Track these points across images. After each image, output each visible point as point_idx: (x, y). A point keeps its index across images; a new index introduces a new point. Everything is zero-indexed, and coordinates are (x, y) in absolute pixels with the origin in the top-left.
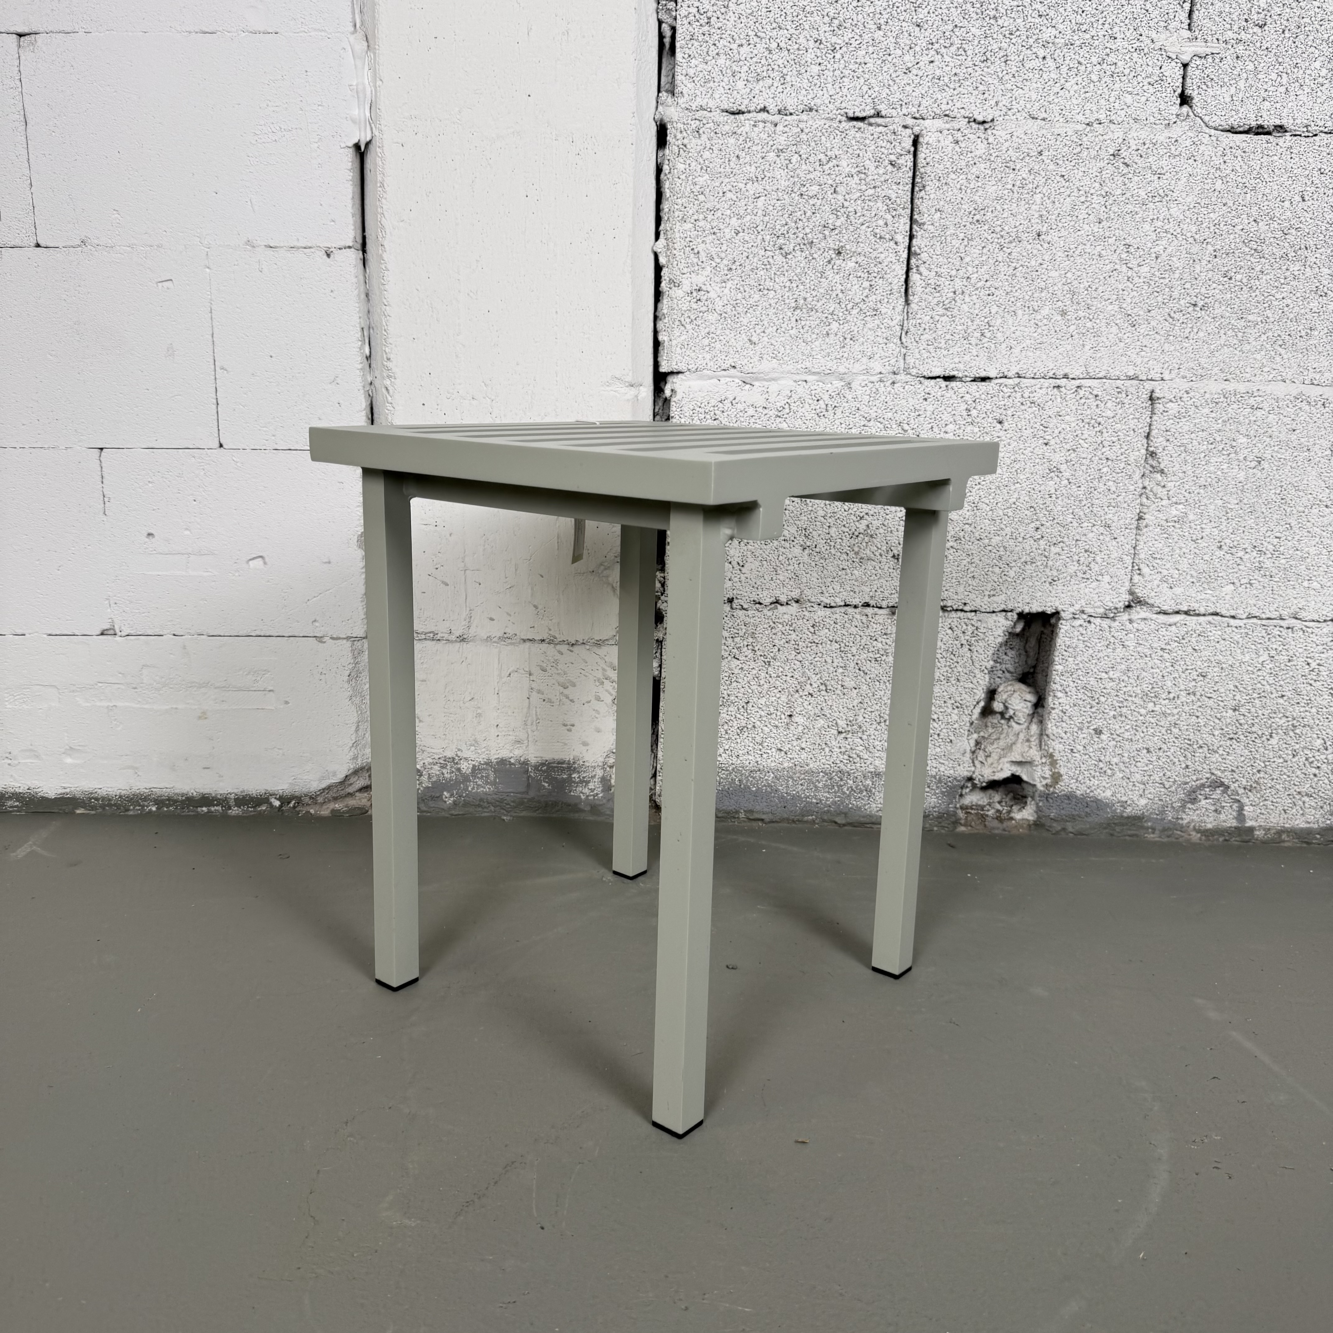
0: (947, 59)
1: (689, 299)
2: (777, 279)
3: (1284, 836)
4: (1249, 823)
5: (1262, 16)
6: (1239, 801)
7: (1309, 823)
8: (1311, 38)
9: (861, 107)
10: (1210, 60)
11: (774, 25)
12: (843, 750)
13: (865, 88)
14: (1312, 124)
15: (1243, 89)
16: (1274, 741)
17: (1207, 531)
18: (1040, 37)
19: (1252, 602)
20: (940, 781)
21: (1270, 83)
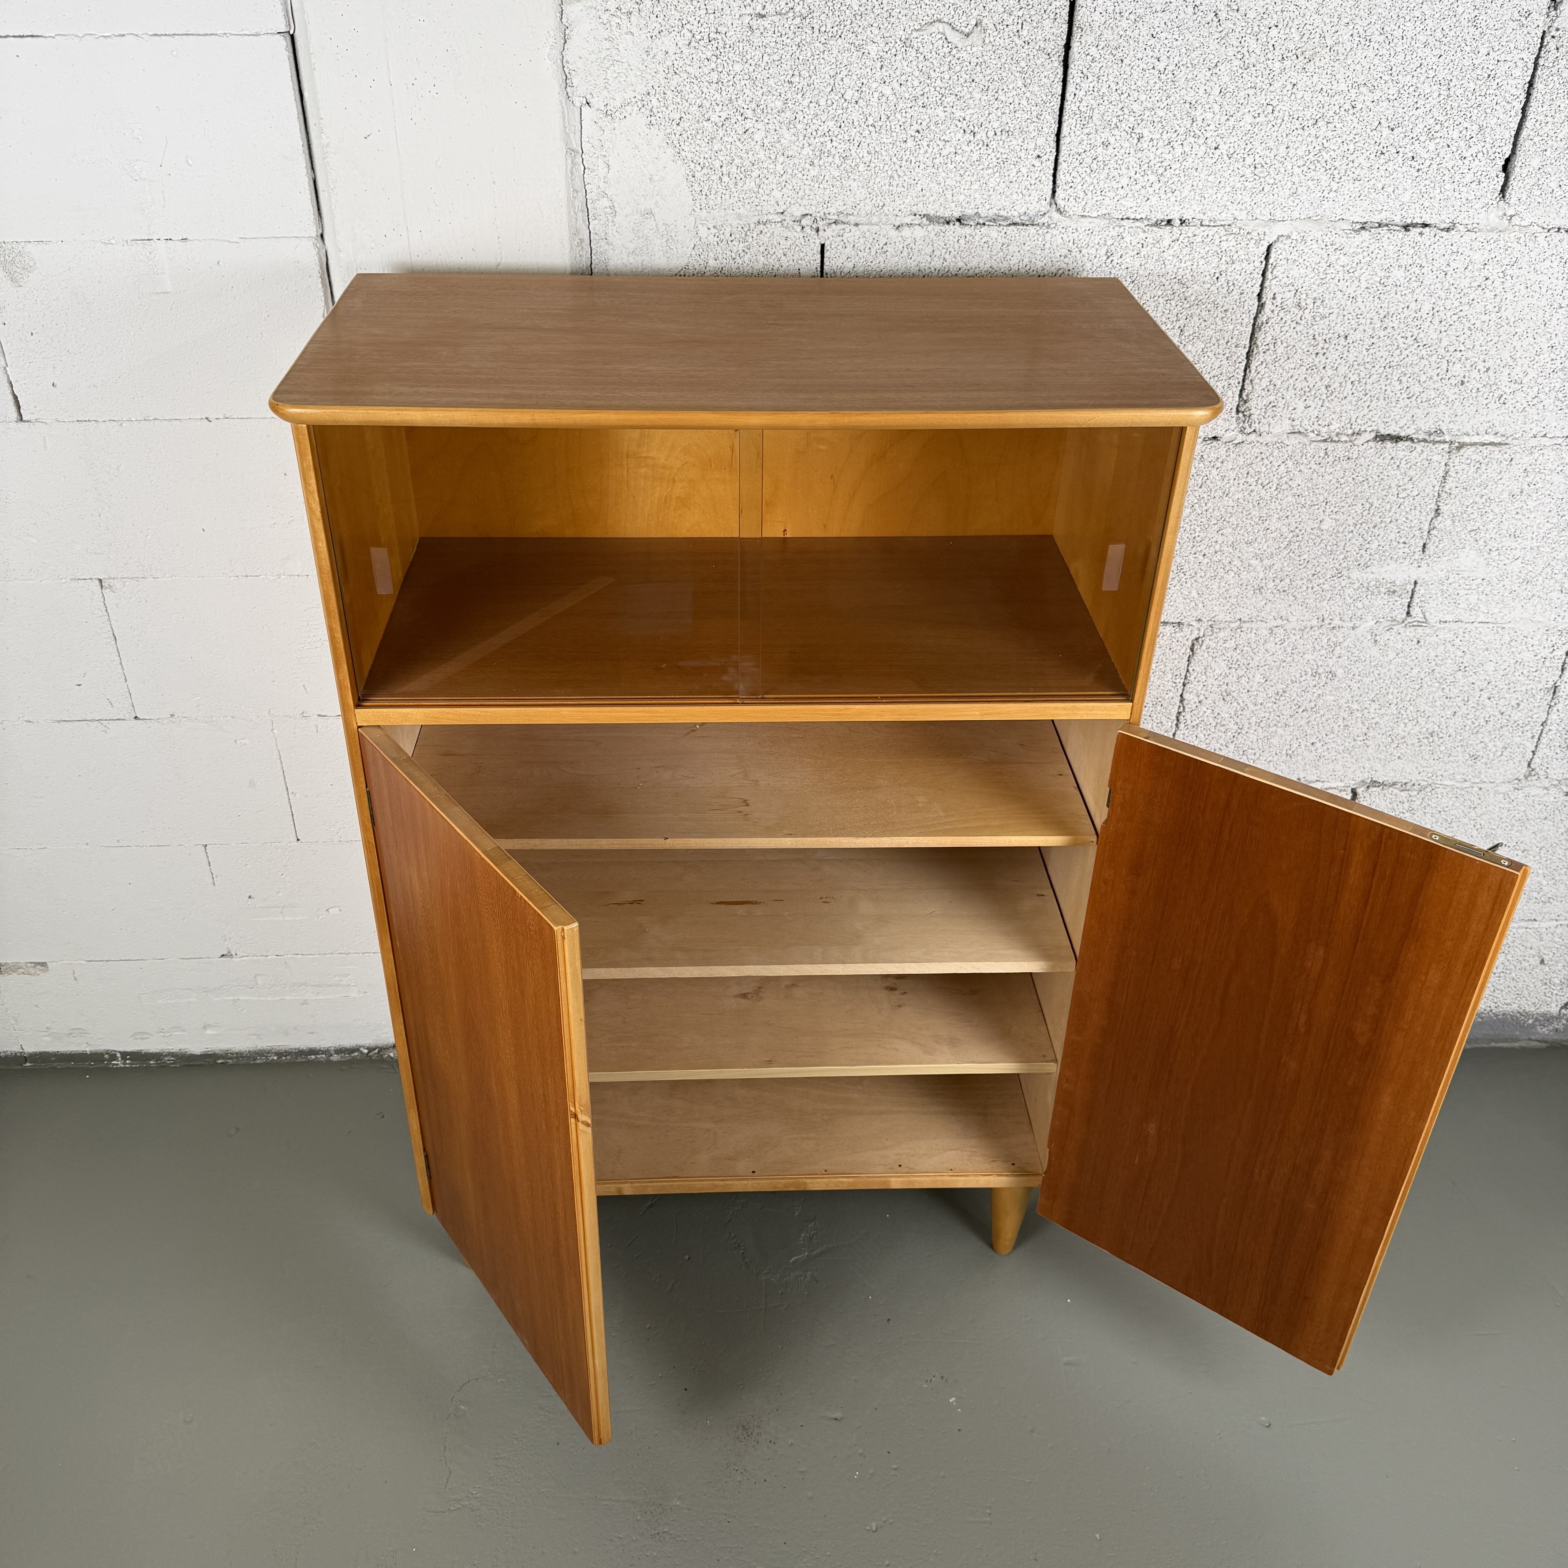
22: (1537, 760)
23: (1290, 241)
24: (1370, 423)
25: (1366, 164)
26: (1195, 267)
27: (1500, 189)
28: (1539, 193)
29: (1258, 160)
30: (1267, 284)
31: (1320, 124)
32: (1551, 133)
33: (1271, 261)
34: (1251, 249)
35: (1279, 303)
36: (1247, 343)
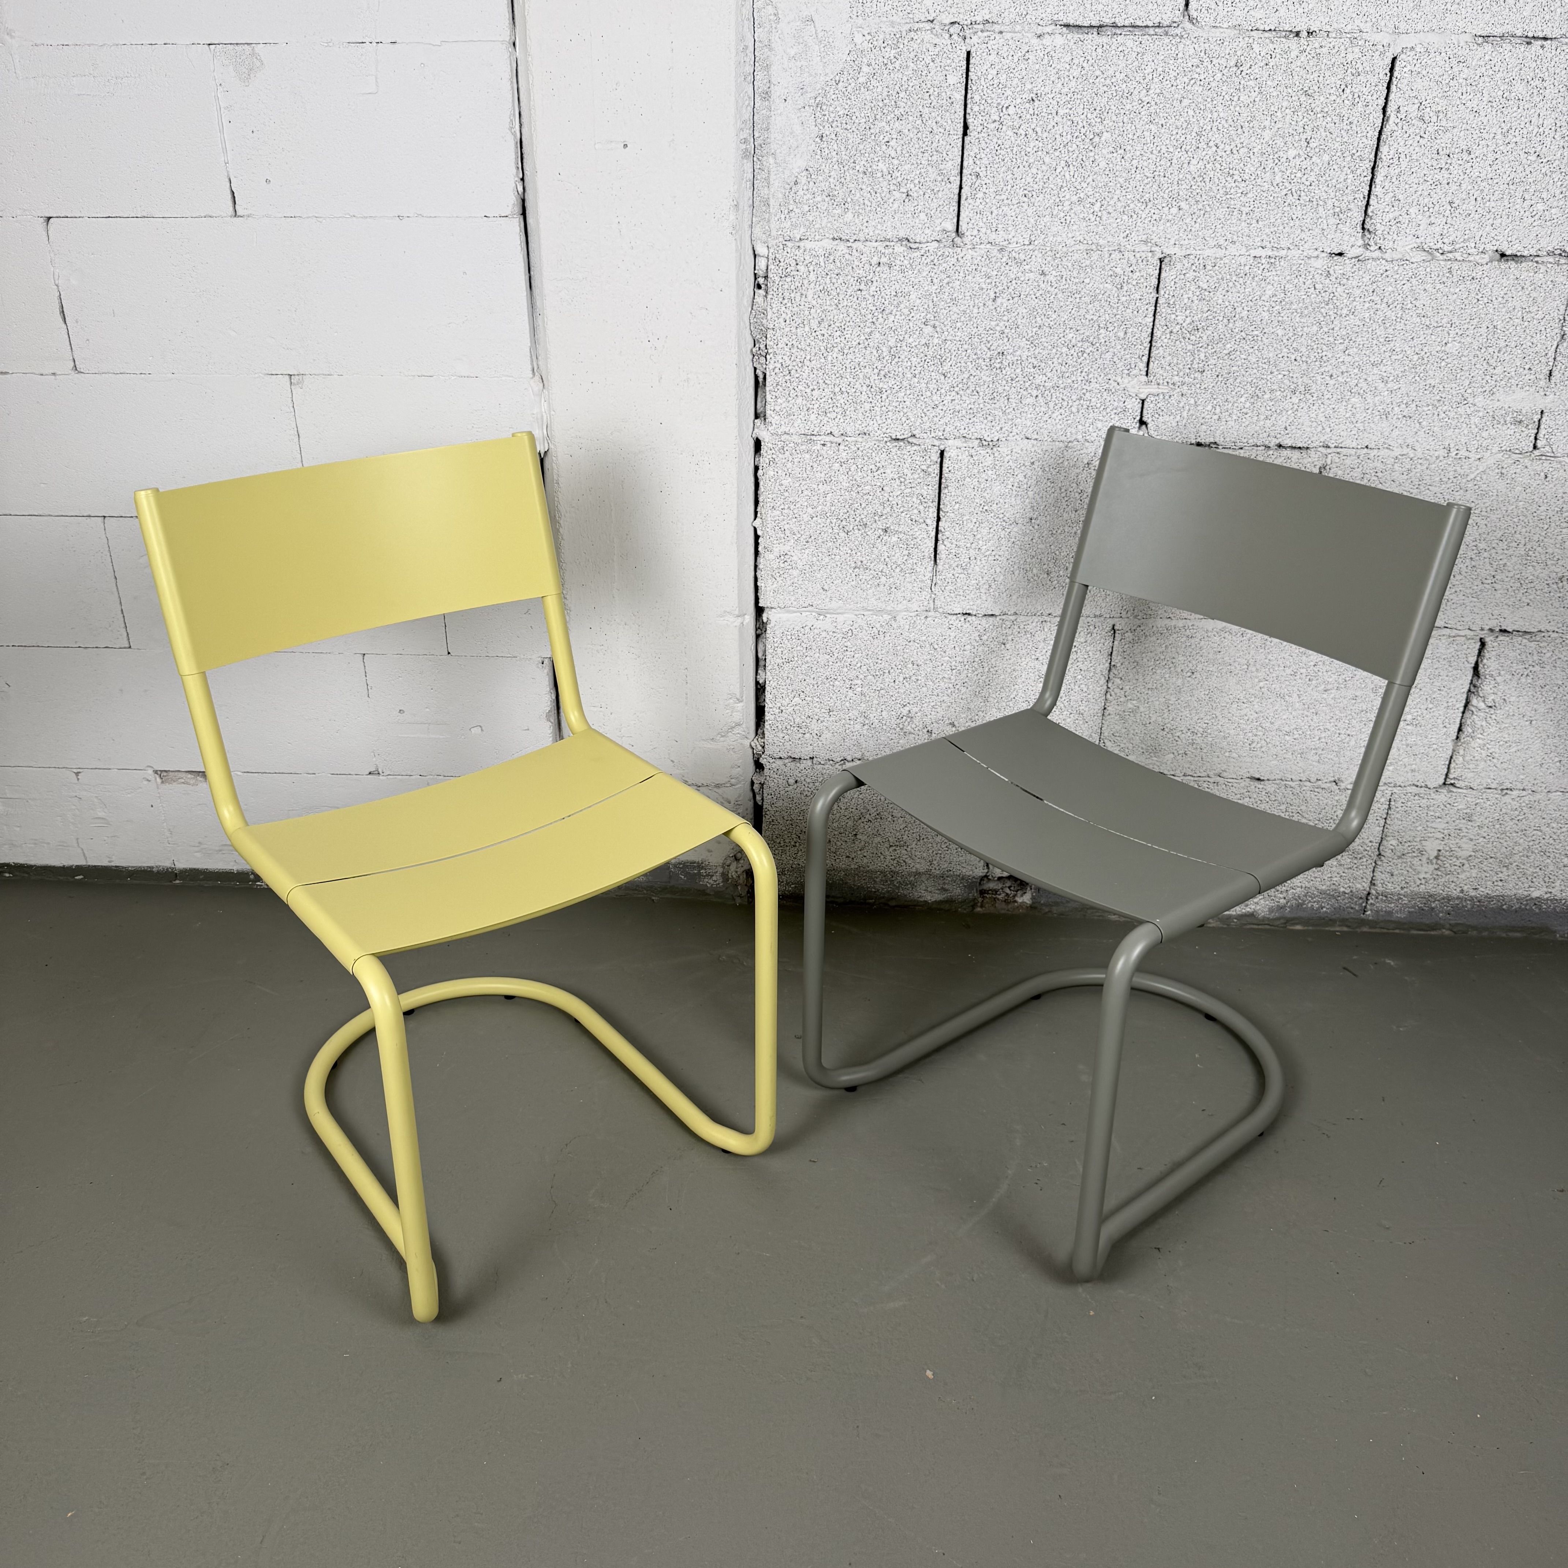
0: (964, 398)
1: (778, 560)
2: (841, 549)
5: (1200, 365)
8: (1238, 381)
9: (903, 432)
10: (1161, 397)
11: (838, 375)
12: (893, 857)
13: (904, 419)
14: (1238, 441)
15: (1186, 417)
18: (1034, 381)
19: (1188, 765)
20: (963, 879)
21: (1206, 413)
23: (1414, 53)
24: (1494, 242)
26: (1321, 79)
30: (1392, 96)
33: (1396, 74)
34: (1375, 61)
35: (1403, 117)
36: (1372, 156)
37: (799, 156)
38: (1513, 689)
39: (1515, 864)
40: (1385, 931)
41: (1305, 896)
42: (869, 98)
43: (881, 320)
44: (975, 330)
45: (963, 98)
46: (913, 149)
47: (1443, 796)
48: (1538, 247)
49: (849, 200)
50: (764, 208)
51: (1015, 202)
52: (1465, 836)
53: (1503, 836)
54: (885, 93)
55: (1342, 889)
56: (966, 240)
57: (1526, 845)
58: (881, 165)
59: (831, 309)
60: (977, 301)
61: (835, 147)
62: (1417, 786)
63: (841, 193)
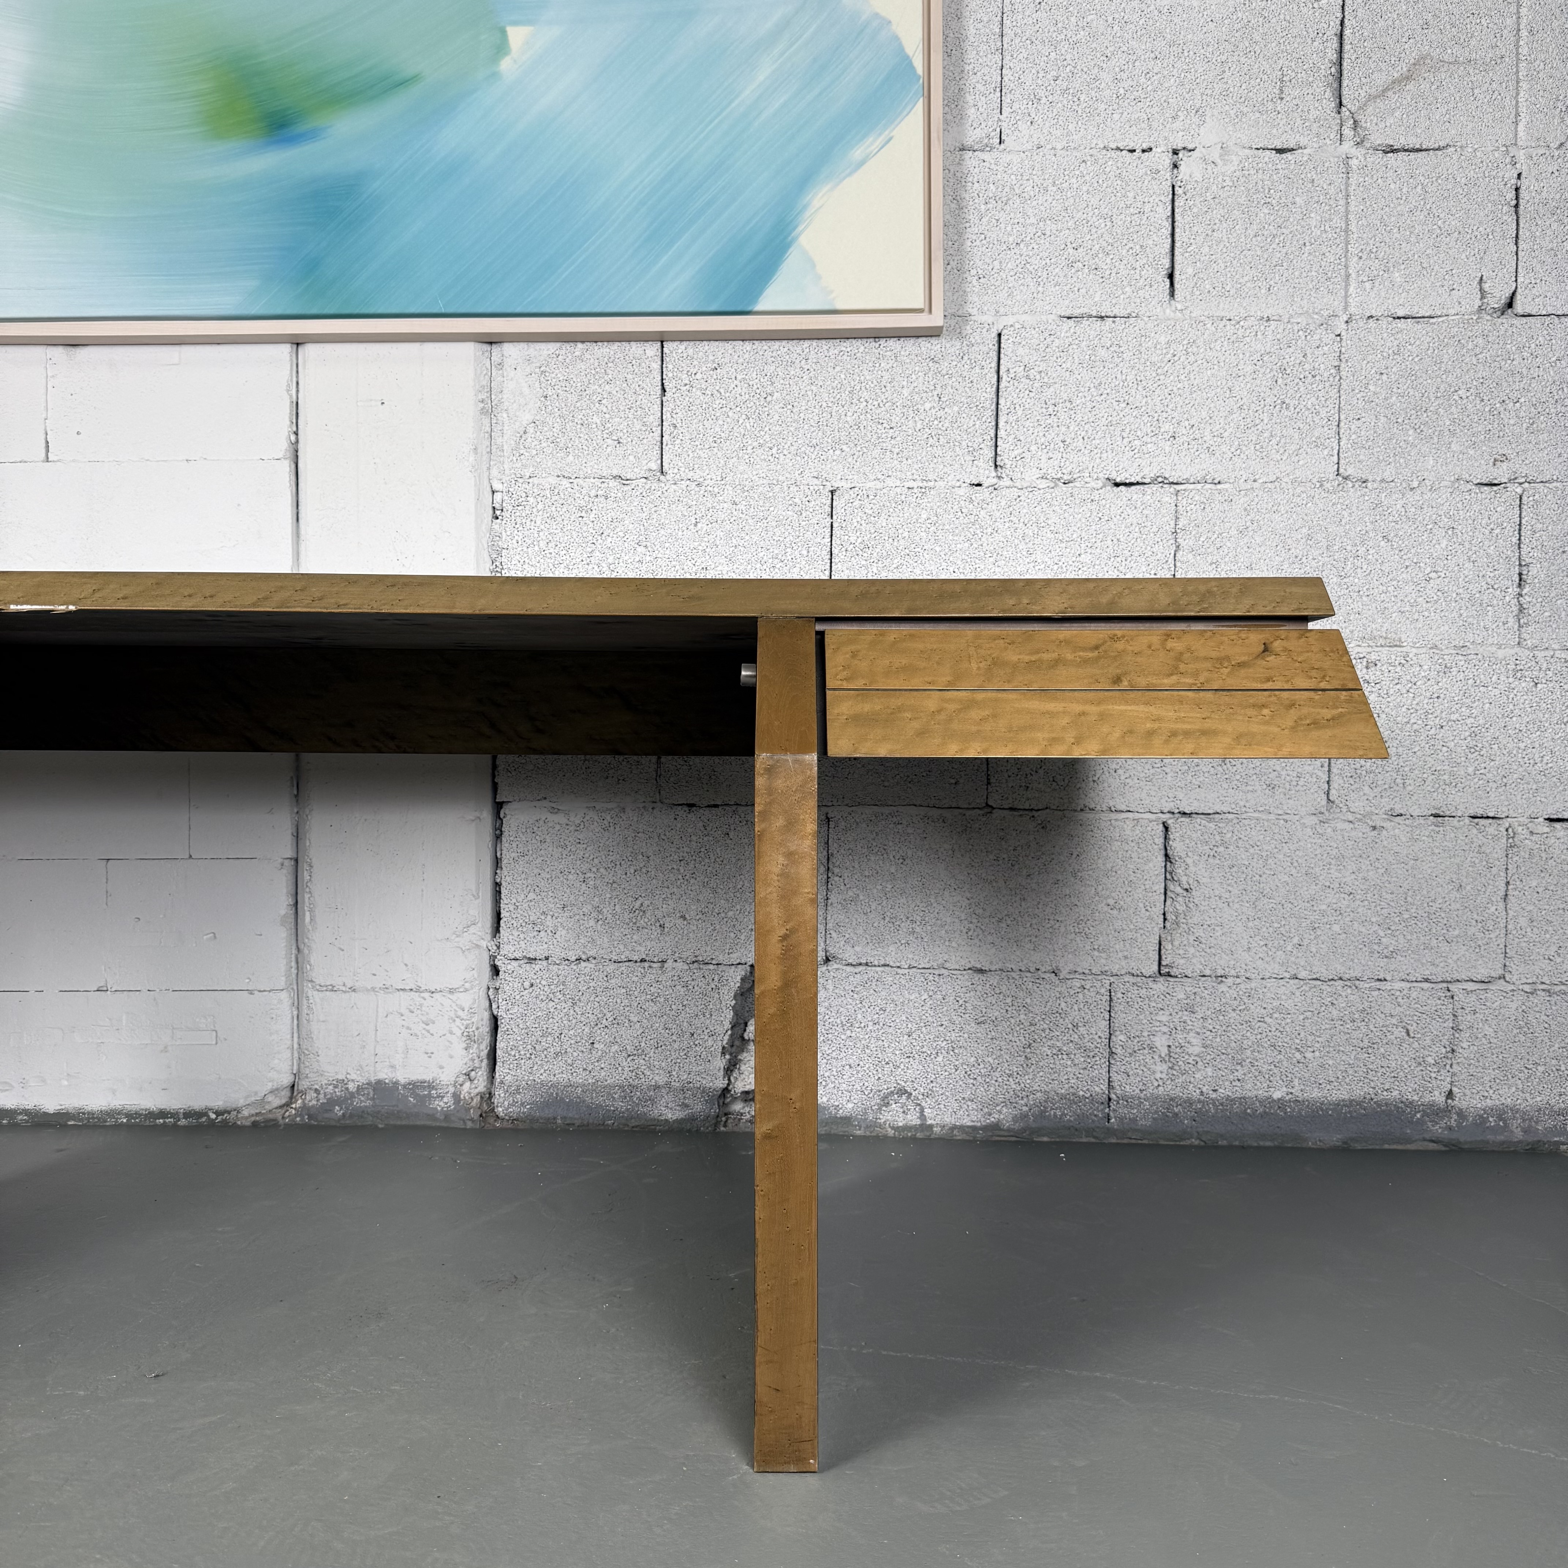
3: (955, 1132)
4: (929, 1122)
6: (919, 1105)
7: (973, 1122)
12: (632, 1069)
16: (940, 1059)
17: (873, 907)
22: (1333, 792)
23: (1014, 329)
24: (1105, 472)
25: (1061, 274)
26: (943, 349)
27: (1168, 291)
28: (1198, 293)
29: (980, 272)
30: (1002, 361)
31: (1022, 245)
32: (1197, 250)
33: (1002, 345)
34: (984, 335)
35: (1013, 376)
36: (994, 407)
37: (527, 411)
38: (1204, 870)
39: (1248, 1061)
40: (1133, 1141)
41: (1045, 1101)
42: (583, 367)
43: (600, 541)
44: (681, 549)
45: (659, 367)
46: (621, 407)
47: (1160, 986)
48: (1142, 474)
49: (570, 446)
50: (499, 453)
51: (706, 446)
52: (1192, 1030)
53: (1230, 1028)
54: (596, 364)
55: (1081, 1093)
56: (668, 477)
57: (1253, 1038)
58: (595, 418)
59: (556, 531)
60: (681, 526)
61: (557, 404)
62: (1133, 975)
63: (562, 441)
